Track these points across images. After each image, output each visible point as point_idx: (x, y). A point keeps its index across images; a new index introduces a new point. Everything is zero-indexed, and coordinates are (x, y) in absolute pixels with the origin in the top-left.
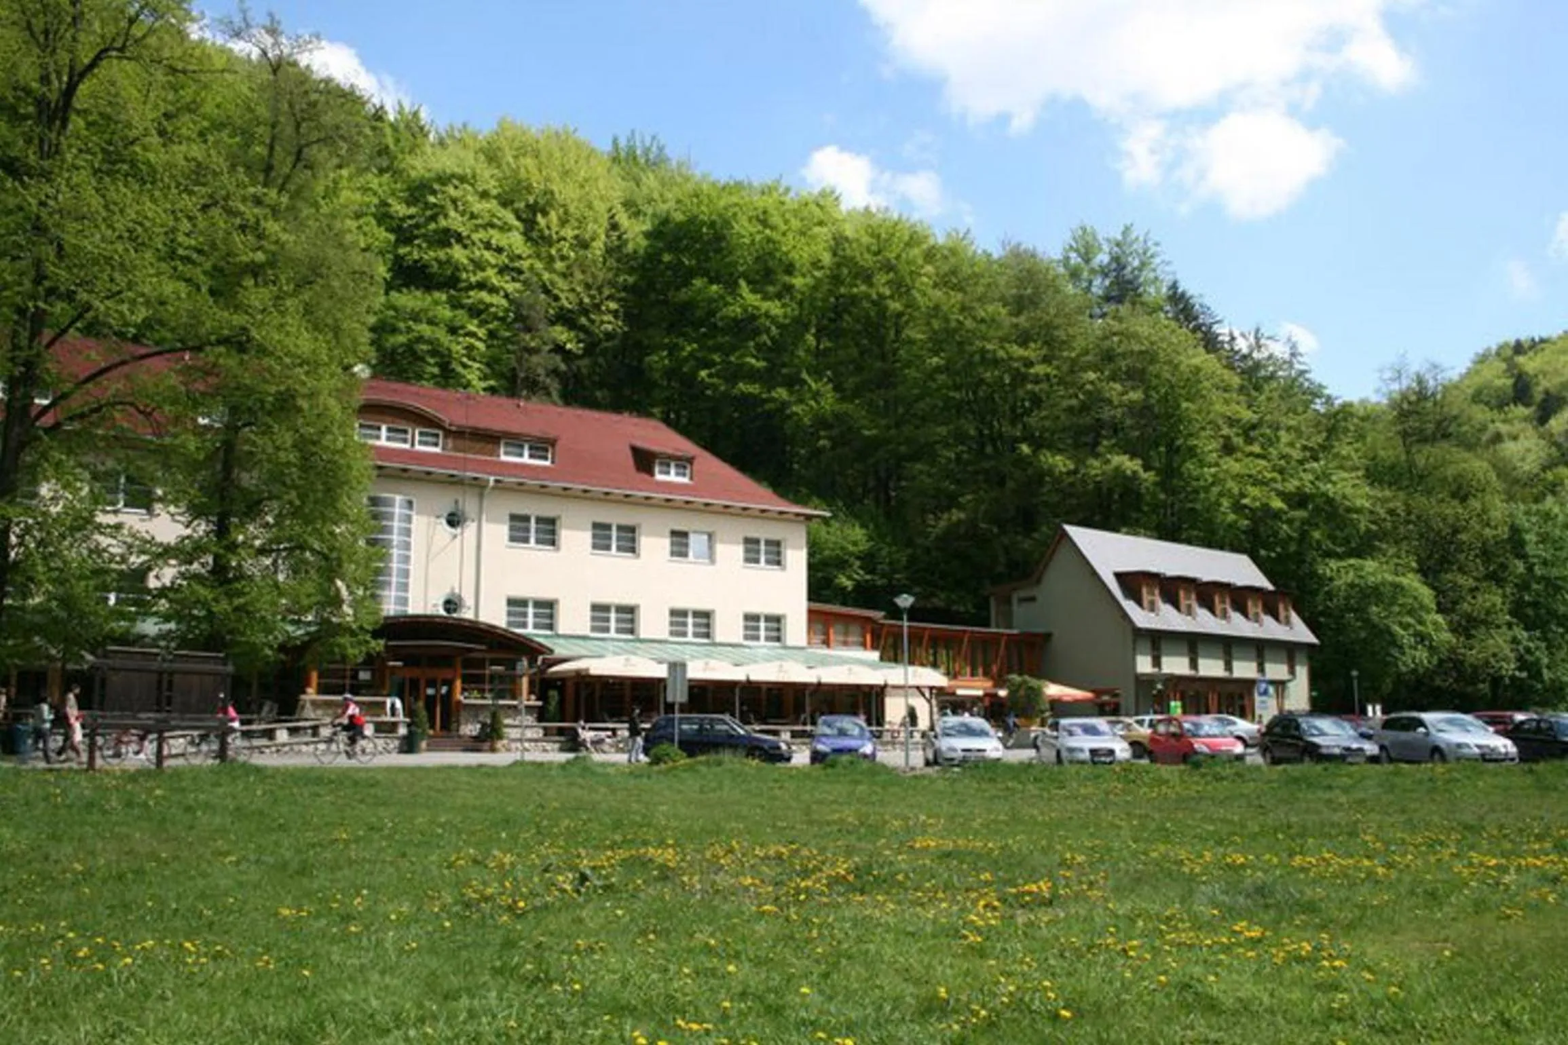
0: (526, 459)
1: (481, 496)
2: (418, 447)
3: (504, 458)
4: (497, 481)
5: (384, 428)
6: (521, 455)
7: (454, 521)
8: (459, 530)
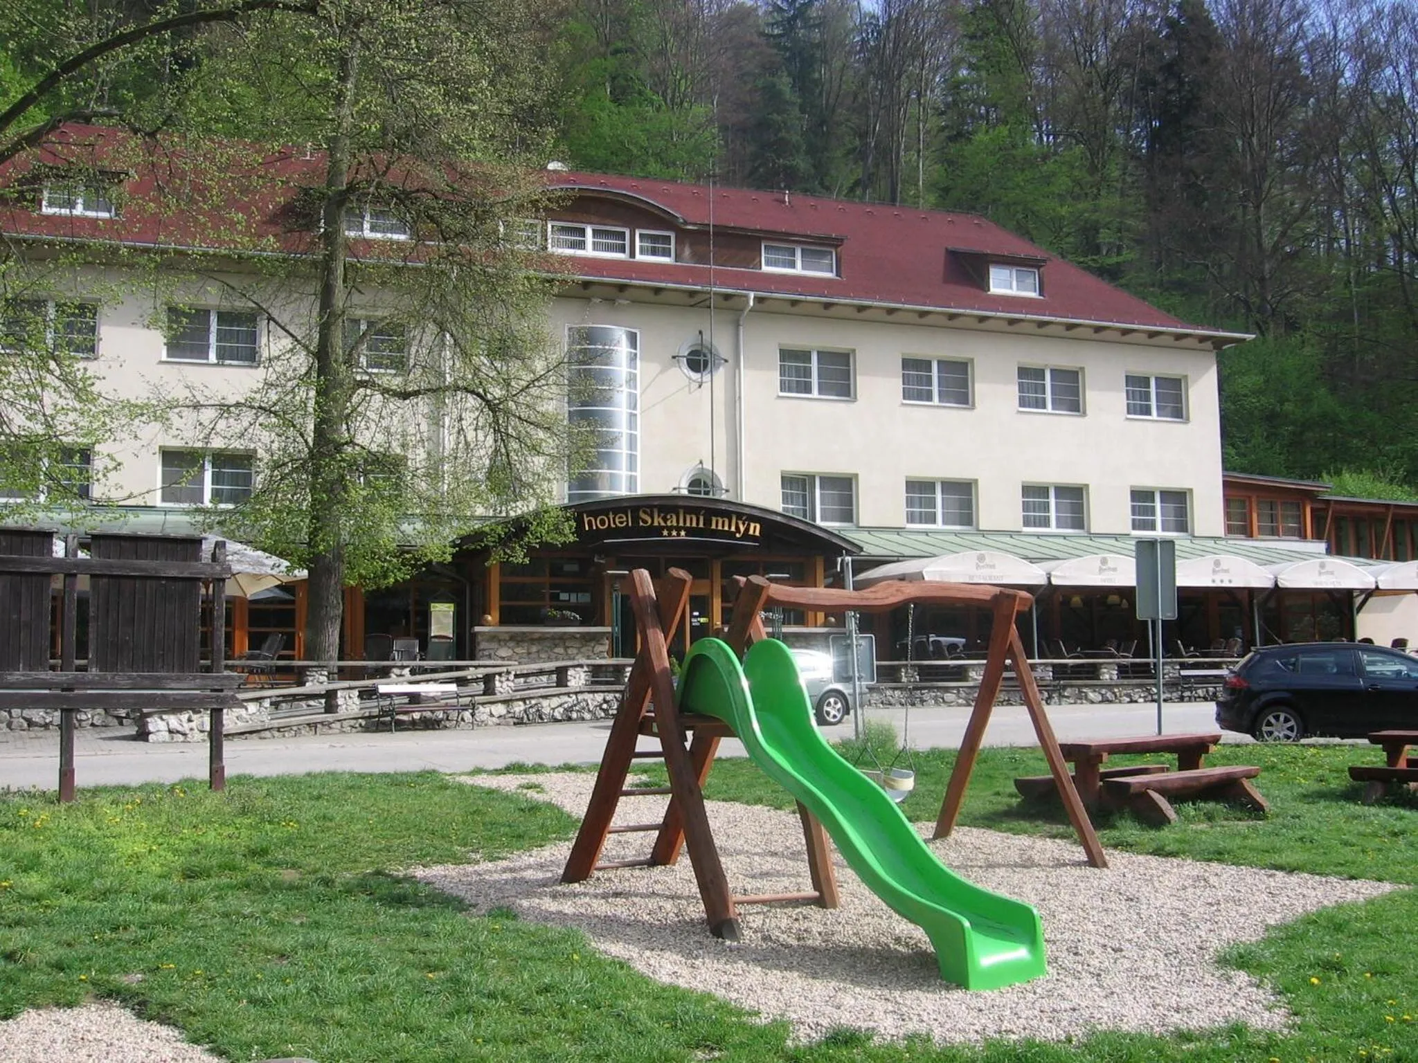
0: (798, 270)
1: (737, 325)
2: (639, 257)
3: (766, 269)
4: (759, 300)
5: (589, 231)
6: (792, 265)
7: (699, 361)
8: (707, 377)
